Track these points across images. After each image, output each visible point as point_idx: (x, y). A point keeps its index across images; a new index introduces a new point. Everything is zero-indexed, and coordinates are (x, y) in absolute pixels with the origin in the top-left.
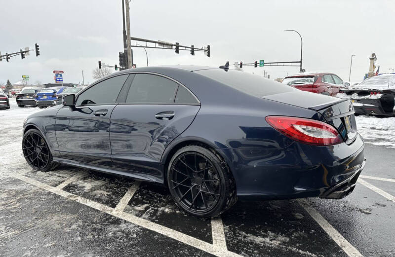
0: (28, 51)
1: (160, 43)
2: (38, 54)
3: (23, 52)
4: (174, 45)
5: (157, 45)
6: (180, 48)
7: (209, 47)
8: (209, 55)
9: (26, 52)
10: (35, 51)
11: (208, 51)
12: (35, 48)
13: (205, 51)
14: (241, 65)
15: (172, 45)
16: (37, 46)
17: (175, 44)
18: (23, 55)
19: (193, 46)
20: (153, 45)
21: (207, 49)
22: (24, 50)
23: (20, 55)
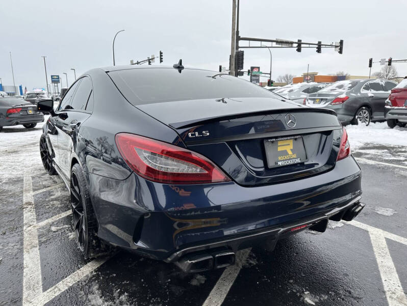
0: (154, 58)
1: (277, 42)
2: (161, 61)
3: (150, 60)
4: (295, 43)
5: (274, 44)
6: (302, 45)
7: (341, 42)
8: (341, 52)
9: (152, 59)
10: (159, 59)
11: (340, 47)
12: (159, 56)
13: (336, 47)
14: (390, 62)
15: (292, 43)
16: (161, 53)
17: (297, 41)
18: (150, 62)
19: (320, 43)
20: (269, 44)
21: (339, 45)
22: (150, 58)
23: (148, 63)
